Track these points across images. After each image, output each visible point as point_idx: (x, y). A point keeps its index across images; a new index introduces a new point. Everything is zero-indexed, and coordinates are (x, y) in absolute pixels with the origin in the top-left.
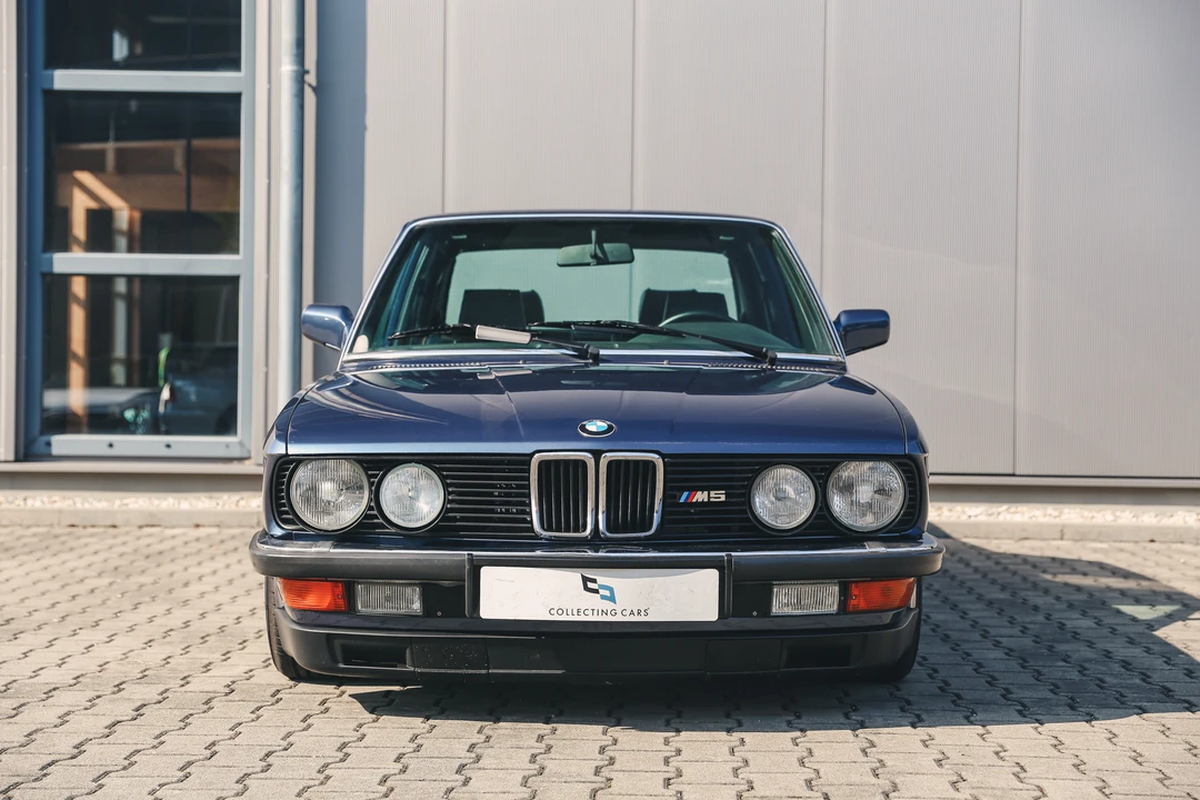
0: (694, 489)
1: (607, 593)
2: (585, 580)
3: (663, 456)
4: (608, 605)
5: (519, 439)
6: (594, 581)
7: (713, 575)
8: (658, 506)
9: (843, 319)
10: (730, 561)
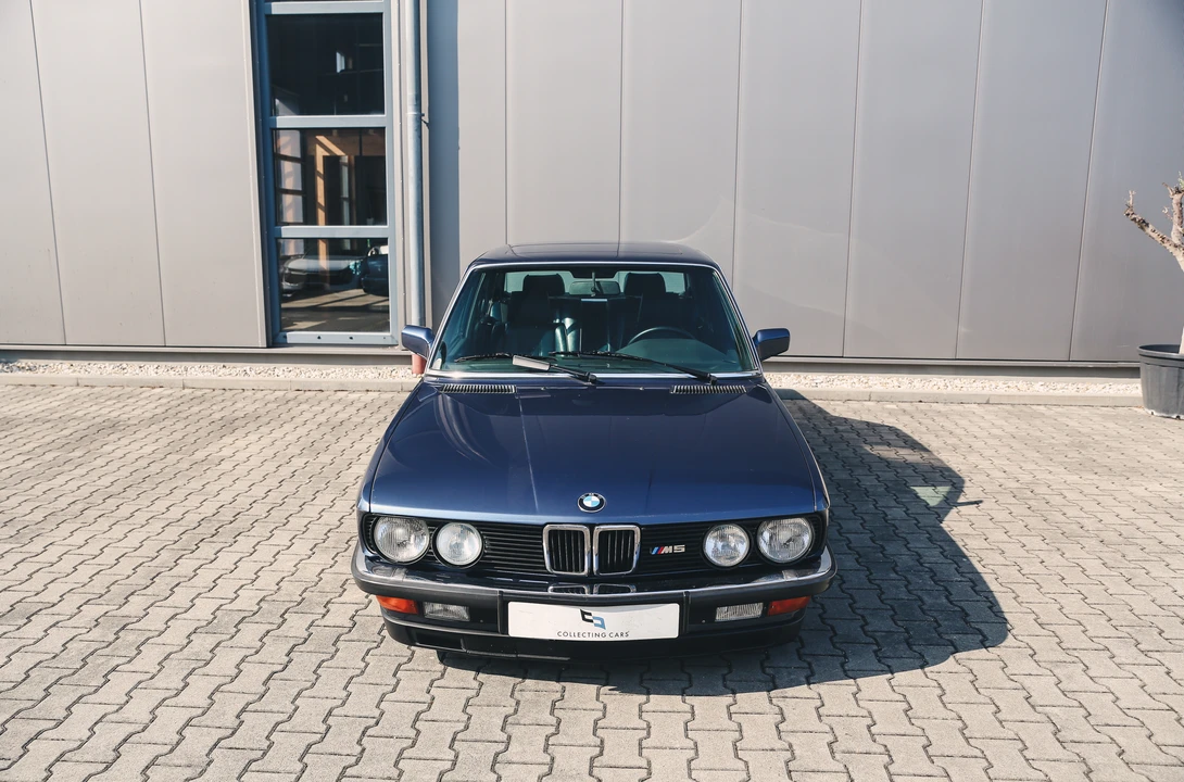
0: (662, 546)
1: (599, 622)
2: (583, 613)
3: (640, 527)
4: (600, 630)
5: (534, 512)
6: (590, 614)
7: (676, 607)
8: (637, 548)
9: (759, 337)
10: (687, 598)
